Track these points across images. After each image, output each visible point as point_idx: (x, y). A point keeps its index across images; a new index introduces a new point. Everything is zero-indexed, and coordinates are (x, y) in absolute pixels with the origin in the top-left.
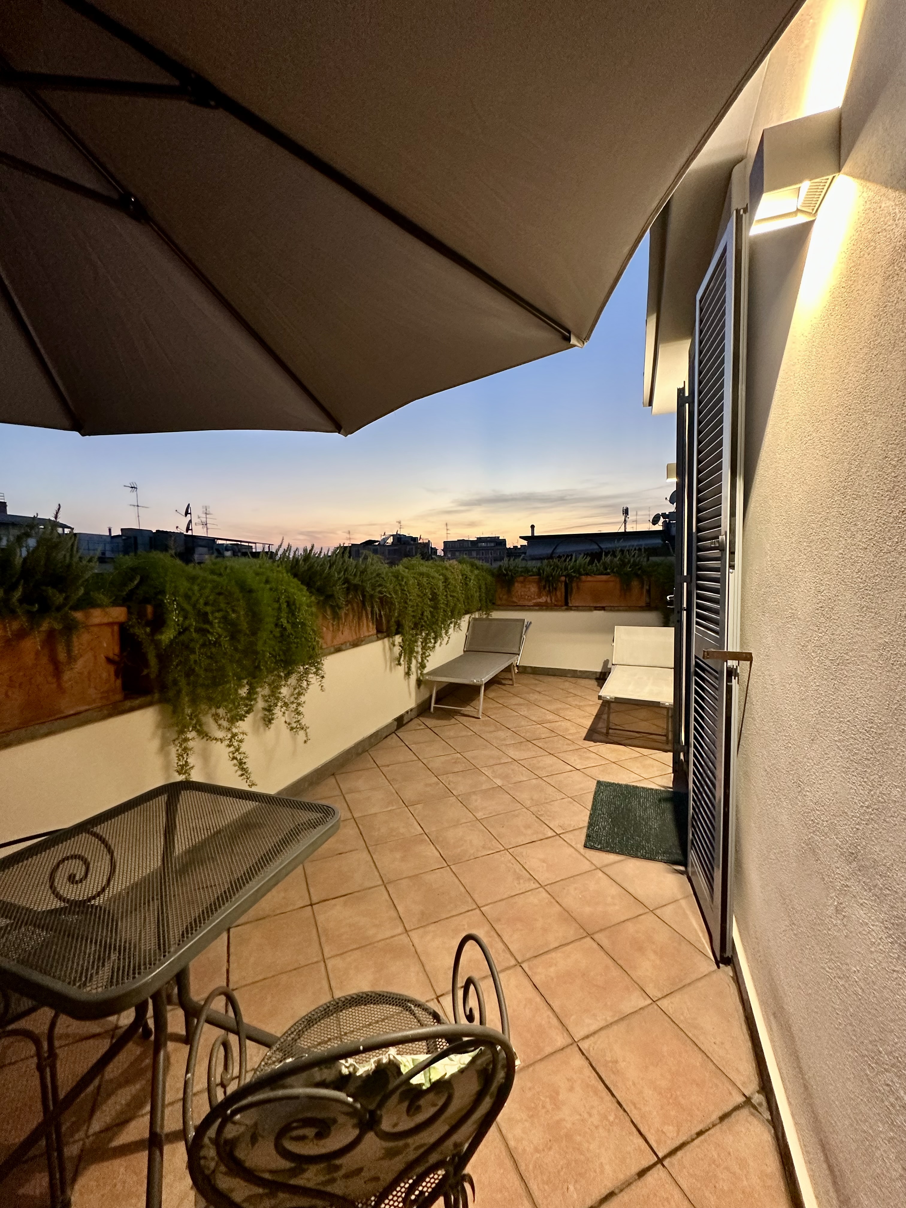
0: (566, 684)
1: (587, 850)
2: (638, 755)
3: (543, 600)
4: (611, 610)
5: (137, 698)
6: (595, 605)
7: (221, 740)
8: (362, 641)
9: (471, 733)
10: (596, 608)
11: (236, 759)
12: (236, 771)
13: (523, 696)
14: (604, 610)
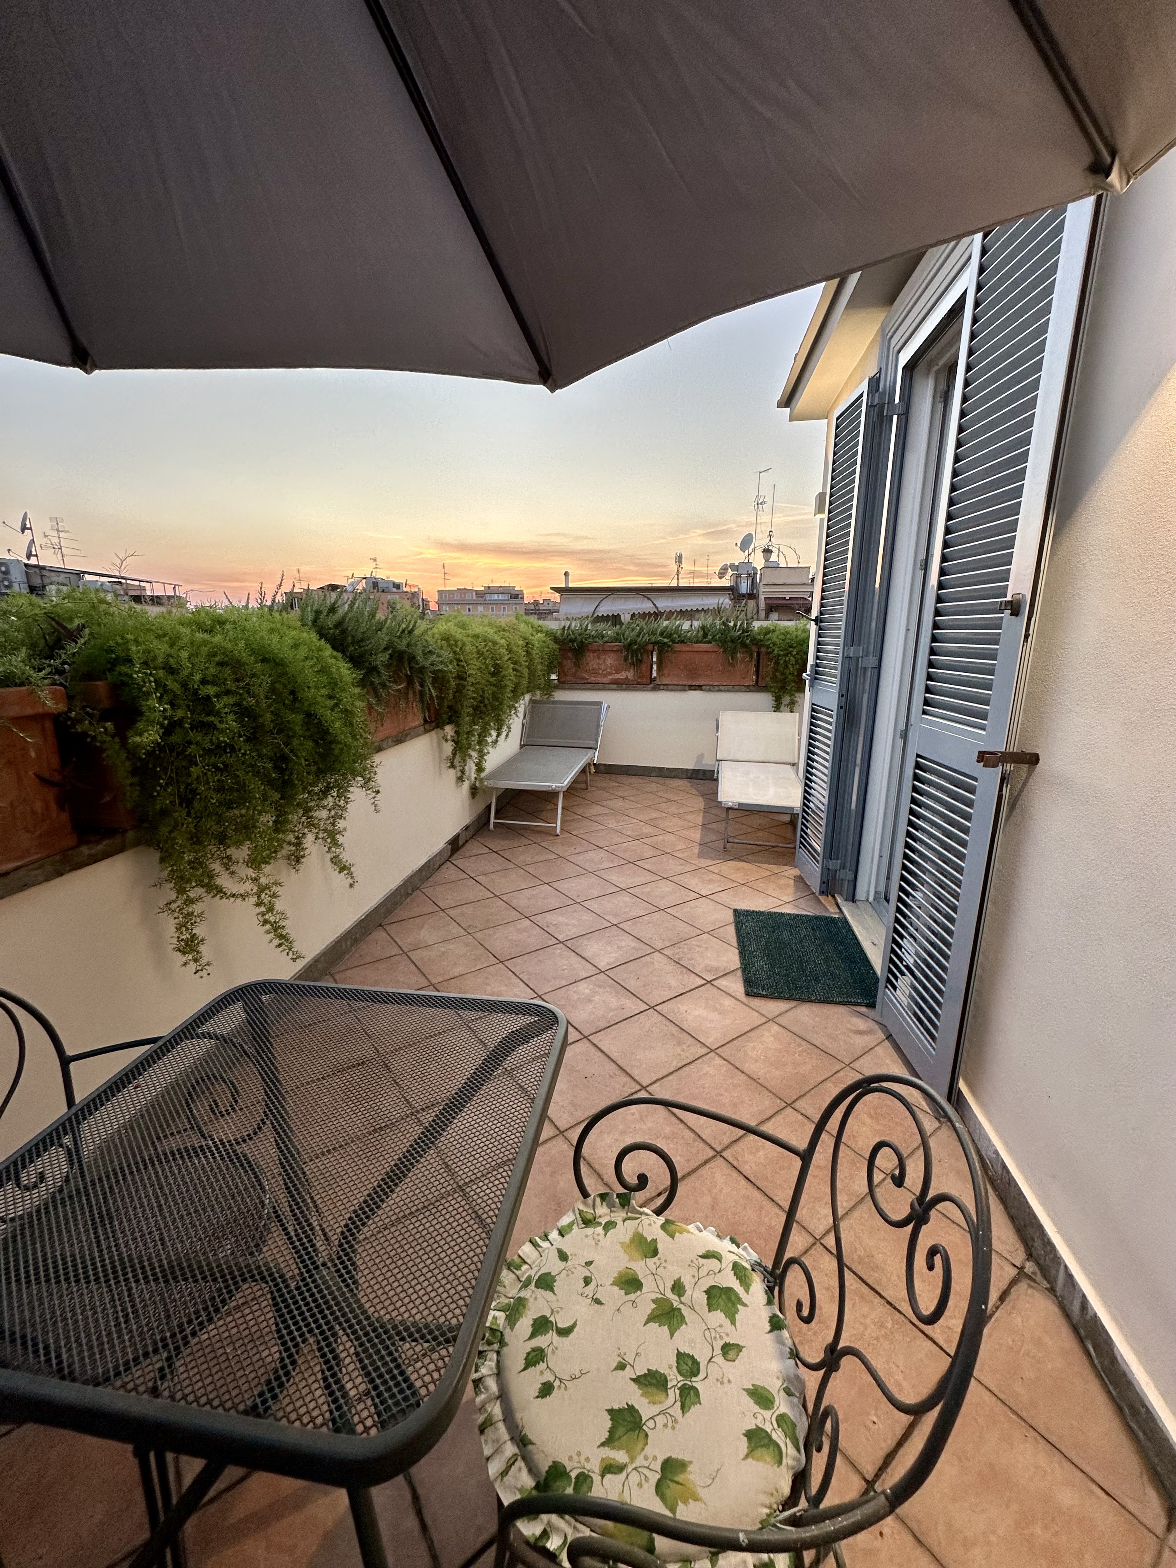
0: (653, 785)
1: (751, 999)
2: (769, 873)
3: (622, 676)
4: (710, 690)
5: (98, 842)
6: (690, 683)
7: (243, 897)
8: (407, 735)
9: (554, 856)
10: (693, 688)
11: (270, 922)
12: (271, 941)
13: (604, 803)
14: (701, 690)
